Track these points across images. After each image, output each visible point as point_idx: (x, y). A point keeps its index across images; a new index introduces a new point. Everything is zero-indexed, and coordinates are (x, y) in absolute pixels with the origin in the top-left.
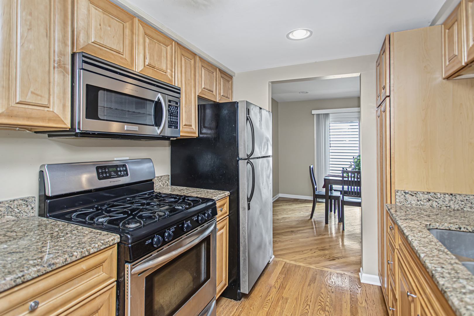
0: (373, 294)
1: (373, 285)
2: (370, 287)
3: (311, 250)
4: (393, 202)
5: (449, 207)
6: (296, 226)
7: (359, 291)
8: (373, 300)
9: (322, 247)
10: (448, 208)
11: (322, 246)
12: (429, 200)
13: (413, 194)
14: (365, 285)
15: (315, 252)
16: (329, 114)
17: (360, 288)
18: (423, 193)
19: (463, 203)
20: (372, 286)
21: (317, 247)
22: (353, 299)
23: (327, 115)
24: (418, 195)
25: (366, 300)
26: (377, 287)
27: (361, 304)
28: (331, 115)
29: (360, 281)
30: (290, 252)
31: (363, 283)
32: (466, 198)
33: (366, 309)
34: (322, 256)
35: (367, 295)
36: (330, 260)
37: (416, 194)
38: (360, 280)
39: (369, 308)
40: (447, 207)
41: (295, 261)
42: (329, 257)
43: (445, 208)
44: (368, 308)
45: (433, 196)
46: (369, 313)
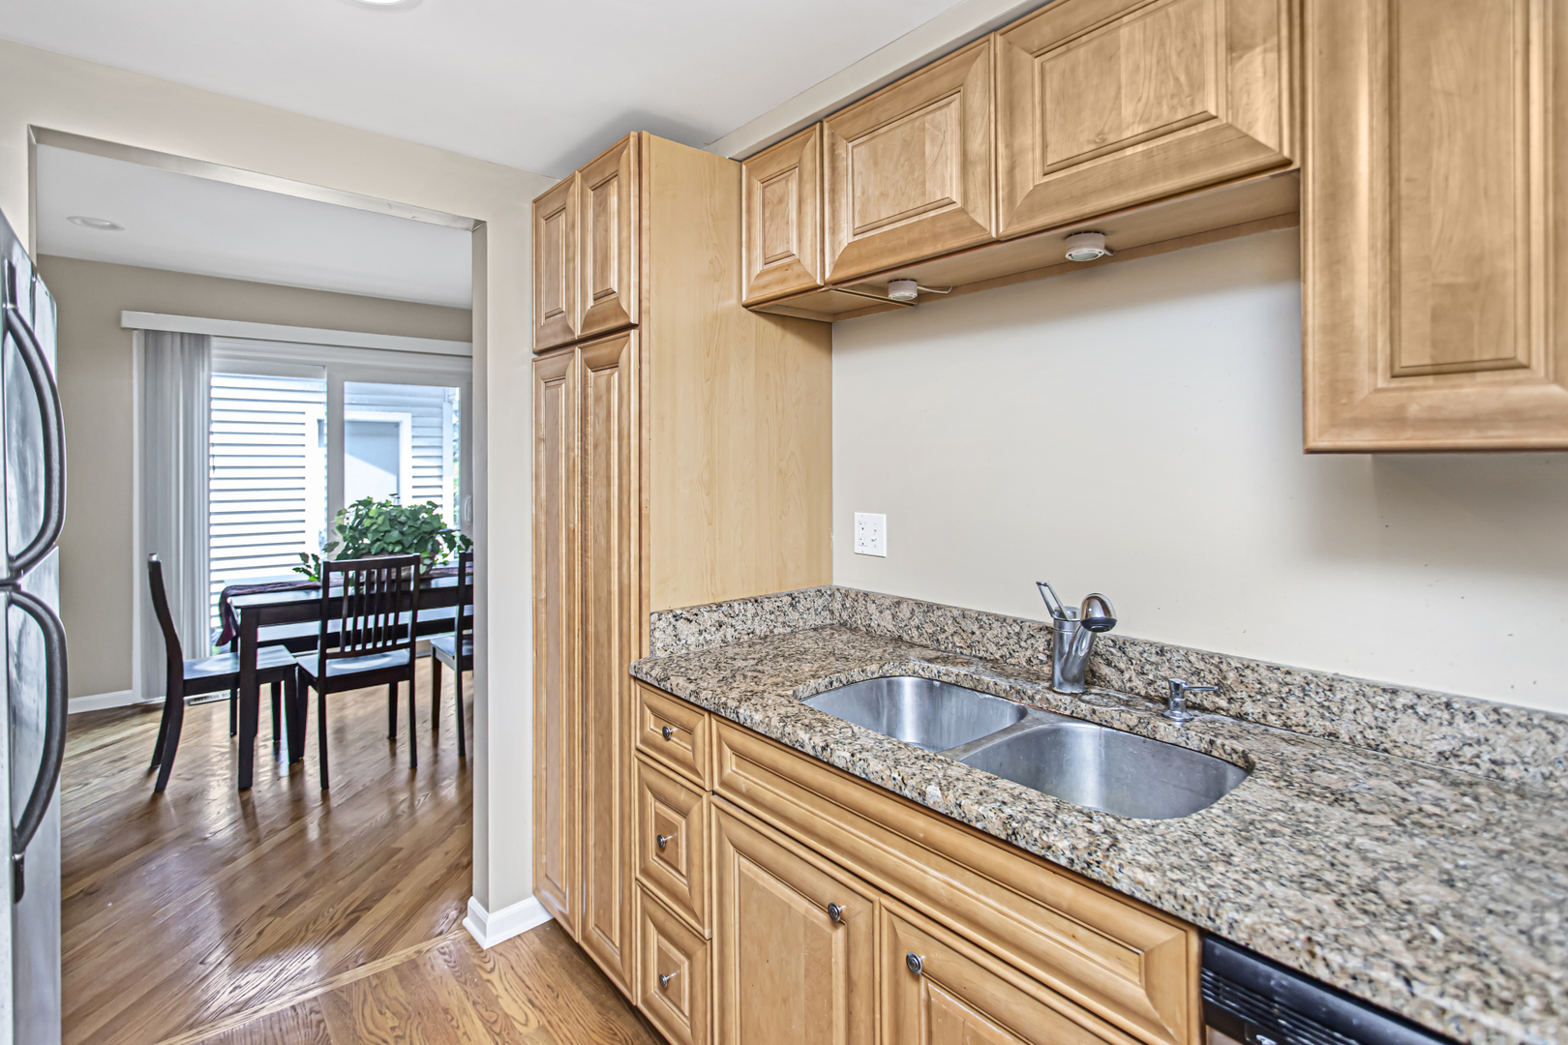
0: (538, 966)
1: (519, 936)
2: (517, 947)
3: (239, 931)
4: (646, 654)
5: (753, 633)
6: (100, 854)
7: (495, 983)
8: (548, 986)
9: (279, 896)
10: (751, 635)
11: (280, 890)
12: (721, 626)
13: (691, 618)
14: (499, 950)
15: (260, 933)
16: (208, 336)
17: (493, 970)
18: (709, 609)
19: (773, 617)
20: (520, 941)
21: (256, 908)
22: (497, 1028)
23: (200, 340)
24: (700, 619)
25: (530, 1001)
26: (532, 934)
27: (526, 1025)
28: (215, 342)
29: (479, 947)
30: (134, 998)
31: (492, 948)
32: (777, 604)
33: (548, 1031)
34: (302, 934)
35: (523, 982)
36: (342, 933)
37: (696, 615)
38: (477, 944)
39: (554, 1020)
40: (748, 634)
41: (191, 1027)
42: (331, 919)
43: (746, 637)
44: (549, 1022)
45: (726, 613)
46: (561, 1035)
